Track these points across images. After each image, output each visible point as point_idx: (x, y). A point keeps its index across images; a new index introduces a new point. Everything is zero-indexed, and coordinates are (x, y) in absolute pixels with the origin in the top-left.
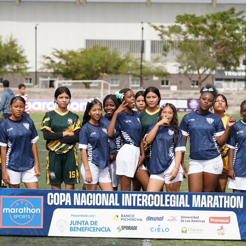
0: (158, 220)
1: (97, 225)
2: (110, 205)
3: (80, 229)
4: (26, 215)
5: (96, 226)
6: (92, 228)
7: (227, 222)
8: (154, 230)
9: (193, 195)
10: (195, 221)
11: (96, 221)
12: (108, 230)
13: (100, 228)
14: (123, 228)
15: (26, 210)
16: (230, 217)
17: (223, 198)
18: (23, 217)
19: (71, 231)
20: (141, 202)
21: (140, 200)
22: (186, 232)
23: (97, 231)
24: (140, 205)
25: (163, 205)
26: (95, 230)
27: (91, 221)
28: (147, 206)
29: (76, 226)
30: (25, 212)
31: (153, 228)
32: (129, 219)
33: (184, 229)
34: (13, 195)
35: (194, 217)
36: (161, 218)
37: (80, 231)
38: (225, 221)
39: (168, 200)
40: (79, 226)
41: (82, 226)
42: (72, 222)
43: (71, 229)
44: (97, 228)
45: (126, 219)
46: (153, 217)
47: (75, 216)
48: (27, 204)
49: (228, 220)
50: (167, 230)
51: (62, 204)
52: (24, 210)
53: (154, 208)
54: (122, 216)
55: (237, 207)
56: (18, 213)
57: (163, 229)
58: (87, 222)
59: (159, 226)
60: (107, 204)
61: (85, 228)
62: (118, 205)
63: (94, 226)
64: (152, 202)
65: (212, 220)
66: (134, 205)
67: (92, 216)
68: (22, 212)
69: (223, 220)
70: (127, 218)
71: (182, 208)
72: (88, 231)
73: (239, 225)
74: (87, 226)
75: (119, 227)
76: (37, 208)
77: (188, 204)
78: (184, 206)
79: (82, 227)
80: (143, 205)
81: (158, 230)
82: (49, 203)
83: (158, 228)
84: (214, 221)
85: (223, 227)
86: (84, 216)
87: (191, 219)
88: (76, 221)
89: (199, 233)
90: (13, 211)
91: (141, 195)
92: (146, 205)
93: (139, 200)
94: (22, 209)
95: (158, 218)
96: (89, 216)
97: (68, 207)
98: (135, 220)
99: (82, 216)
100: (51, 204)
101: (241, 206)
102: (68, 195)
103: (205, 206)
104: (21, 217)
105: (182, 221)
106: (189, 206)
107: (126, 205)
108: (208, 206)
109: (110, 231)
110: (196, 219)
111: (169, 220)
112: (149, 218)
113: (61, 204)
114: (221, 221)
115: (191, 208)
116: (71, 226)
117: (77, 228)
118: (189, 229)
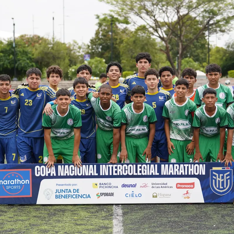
0: (132, 187)
1: (79, 192)
2: (90, 174)
3: (64, 196)
4: (17, 186)
5: (78, 194)
6: (75, 195)
7: (192, 187)
8: (128, 195)
9: (162, 165)
10: (164, 187)
11: (77, 189)
12: (89, 196)
13: (81, 195)
14: (102, 194)
15: (17, 182)
16: (194, 183)
17: (187, 166)
18: (15, 187)
19: (56, 198)
20: (116, 172)
21: (116, 170)
22: (156, 197)
23: (79, 198)
24: (116, 174)
25: (136, 174)
26: (78, 197)
27: (74, 190)
29: (61, 194)
30: (16, 183)
32: (106, 186)
33: (155, 195)
34: (4, 169)
35: (163, 184)
36: (134, 185)
37: (65, 198)
38: (190, 186)
39: (140, 169)
40: (63, 194)
42: (57, 191)
43: (56, 197)
44: (79, 195)
45: (104, 187)
46: (127, 185)
47: (59, 185)
48: (17, 176)
49: (193, 186)
50: (140, 195)
51: (48, 175)
52: (15, 182)
53: (128, 176)
54: (100, 184)
55: (200, 174)
56: (10, 185)
57: (136, 195)
58: (70, 190)
59: (133, 192)
60: (87, 174)
61: (69, 195)
62: (97, 174)
63: (76, 193)
64: (126, 171)
65: (179, 186)
66: (111, 174)
67: (74, 185)
68: (14, 183)
69: (188, 186)
71: (152, 176)
72: (71, 198)
73: (203, 189)
74: (70, 193)
75: (98, 194)
76: (27, 180)
78: (154, 174)
79: (66, 195)
80: (118, 174)
81: (132, 195)
82: (36, 175)
83: (132, 194)
85: (188, 192)
86: (67, 185)
87: (160, 186)
90: (5, 182)
91: (116, 166)
92: (121, 174)
93: (114, 170)
94: (13, 181)
95: (132, 185)
96: (72, 185)
97: (53, 177)
98: (112, 187)
99: (65, 185)
100: (38, 175)
101: (204, 173)
103: (173, 174)
104: (12, 187)
105: (152, 187)
106: (158, 174)
107: (104, 174)
108: (175, 174)
109: (90, 198)
110: (164, 186)
111: (141, 187)
112: (124, 186)
114: (186, 186)
115: (160, 176)
116: (56, 194)
117: (62, 195)
118: (159, 194)
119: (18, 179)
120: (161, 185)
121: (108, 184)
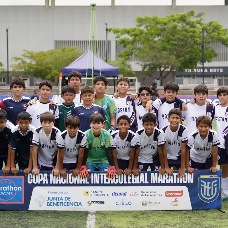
0: (122, 195)
1: (70, 200)
2: (81, 183)
3: (55, 204)
4: (10, 193)
6: (66, 203)
7: (180, 195)
8: (119, 203)
9: (151, 174)
11: (69, 197)
12: (80, 204)
13: (73, 203)
14: (93, 202)
15: (9, 188)
16: (182, 191)
17: (176, 175)
18: (7, 194)
19: (48, 205)
20: (107, 180)
21: (107, 178)
22: (146, 204)
23: (70, 205)
24: (107, 183)
25: (126, 183)
27: (65, 197)
28: (113, 183)
29: (53, 201)
30: (8, 190)
31: (118, 202)
32: (97, 195)
33: (144, 203)
35: (153, 192)
36: (124, 193)
37: (56, 205)
38: (178, 194)
39: (131, 178)
40: (55, 201)
41: (58, 201)
42: (49, 198)
43: (48, 204)
44: (70, 203)
45: (95, 195)
46: (118, 193)
47: (51, 193)
49: (181, 194)
50: (130, 203)
52: (7, 188)
53: (118, 185)
54: (91, 192)
55: (189, 182)
56: (3, 191)
57: (126, 203)
58: (61, 198)
59: (123, 200)
60: (78, 183)
61: (60, 203)
62: (88, 183)
63: (67, 201)
64: (117, 180)
65: (168, 194)
66: (102, 182)
67: (66, 193)
68: (6, 190)
69: (176, 194)
70: (96, 193)
71: (142, 185)
72: (63, 205)
73: (191, 197)
74: (61, 201)
75: (89, 201)
76: (19, 187)
77: (147, 181)
78: (143, 183)
79: (58, 203)
80: (109, 183)
81: (122, 203)
82: (29, 182)
83: (122, 202)
84: (169, 195)
85: (177, 199)
86: (59, 193)
87: (149, 194)
88: (52, 197)
89: (157, 205)
93: (105, 178)
94: (6, 188)
95: (122, 193)
96: (63, 193)
97: (45, 185)
98: (103, 195)
99: (57, 192)
100: (31, 183)
101: (192, 182)
102: (45, 175)
103: (162, 182)
105: (142, 195)
106: (148, 182)
107: (95, 183)
108: (164, 182)
109: (81, 205)
110: (154, 194)
111: (131, 195)
112: (115, 194)
113: (39, 183)
114: (175, 194)
115: (150, 184)
116: (48, 201)
117: (54, 203)
118: (149, 202)
119: (10, 186)
120: (151, 193)
121: (98, 192)
